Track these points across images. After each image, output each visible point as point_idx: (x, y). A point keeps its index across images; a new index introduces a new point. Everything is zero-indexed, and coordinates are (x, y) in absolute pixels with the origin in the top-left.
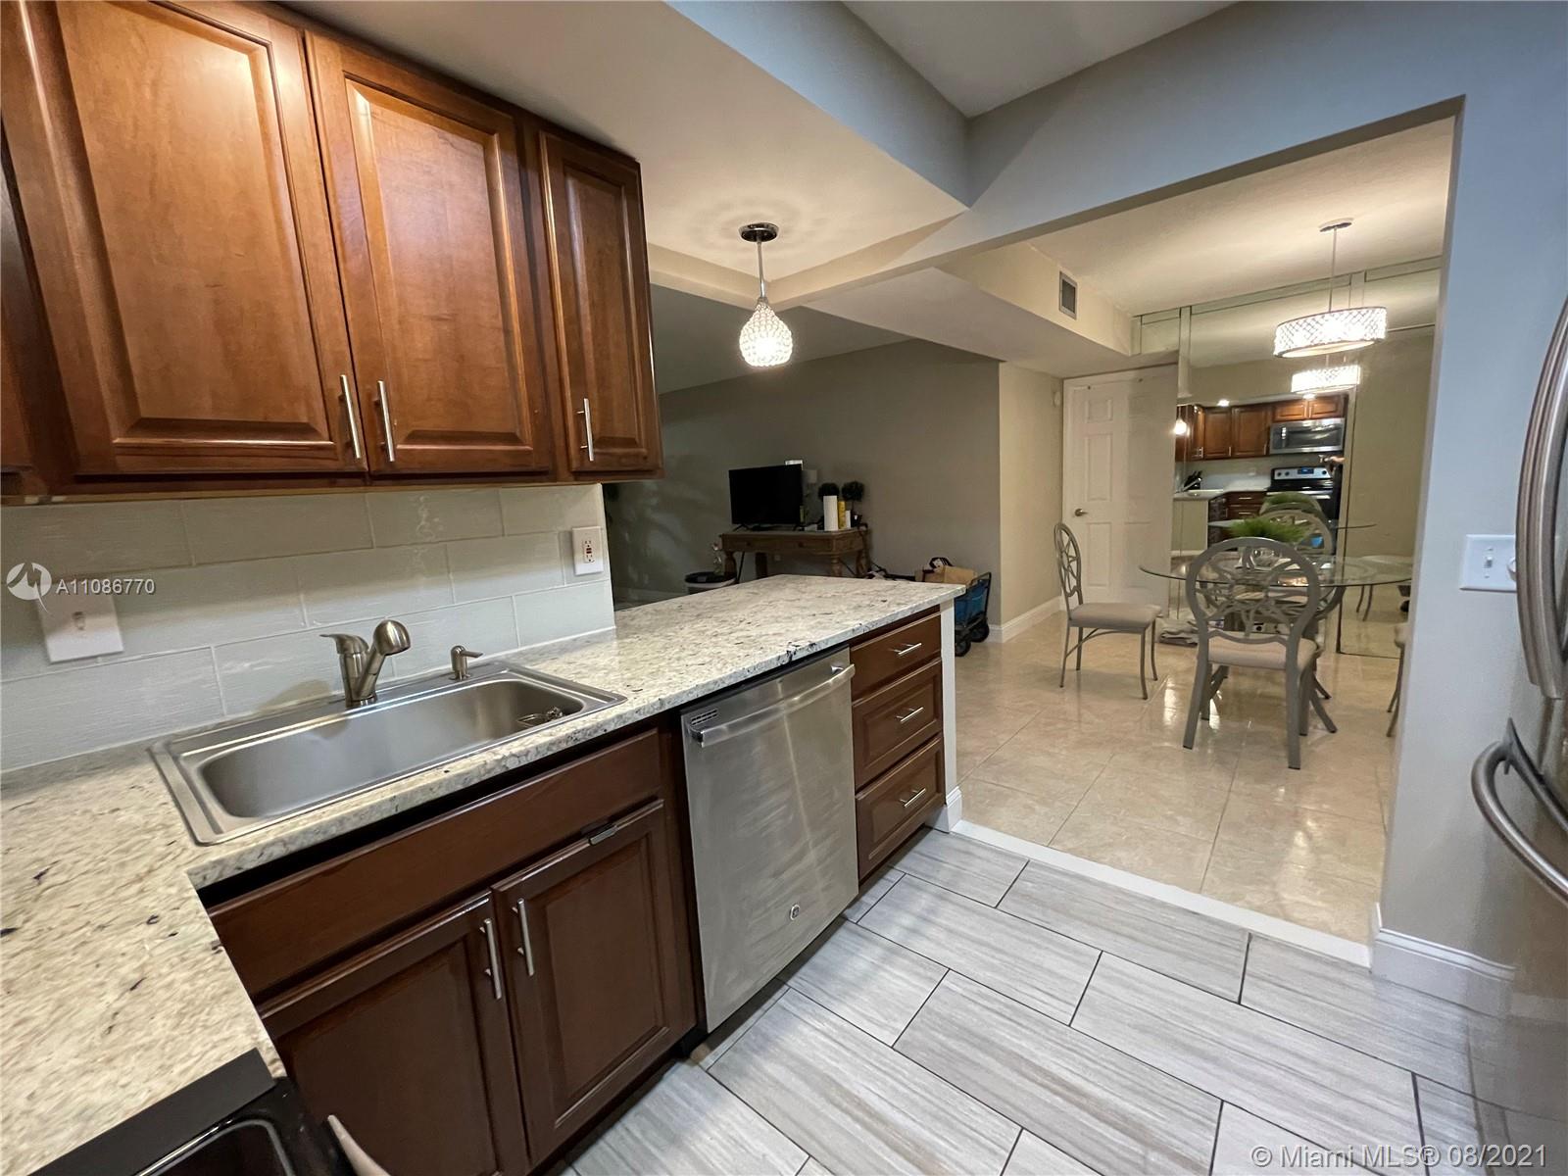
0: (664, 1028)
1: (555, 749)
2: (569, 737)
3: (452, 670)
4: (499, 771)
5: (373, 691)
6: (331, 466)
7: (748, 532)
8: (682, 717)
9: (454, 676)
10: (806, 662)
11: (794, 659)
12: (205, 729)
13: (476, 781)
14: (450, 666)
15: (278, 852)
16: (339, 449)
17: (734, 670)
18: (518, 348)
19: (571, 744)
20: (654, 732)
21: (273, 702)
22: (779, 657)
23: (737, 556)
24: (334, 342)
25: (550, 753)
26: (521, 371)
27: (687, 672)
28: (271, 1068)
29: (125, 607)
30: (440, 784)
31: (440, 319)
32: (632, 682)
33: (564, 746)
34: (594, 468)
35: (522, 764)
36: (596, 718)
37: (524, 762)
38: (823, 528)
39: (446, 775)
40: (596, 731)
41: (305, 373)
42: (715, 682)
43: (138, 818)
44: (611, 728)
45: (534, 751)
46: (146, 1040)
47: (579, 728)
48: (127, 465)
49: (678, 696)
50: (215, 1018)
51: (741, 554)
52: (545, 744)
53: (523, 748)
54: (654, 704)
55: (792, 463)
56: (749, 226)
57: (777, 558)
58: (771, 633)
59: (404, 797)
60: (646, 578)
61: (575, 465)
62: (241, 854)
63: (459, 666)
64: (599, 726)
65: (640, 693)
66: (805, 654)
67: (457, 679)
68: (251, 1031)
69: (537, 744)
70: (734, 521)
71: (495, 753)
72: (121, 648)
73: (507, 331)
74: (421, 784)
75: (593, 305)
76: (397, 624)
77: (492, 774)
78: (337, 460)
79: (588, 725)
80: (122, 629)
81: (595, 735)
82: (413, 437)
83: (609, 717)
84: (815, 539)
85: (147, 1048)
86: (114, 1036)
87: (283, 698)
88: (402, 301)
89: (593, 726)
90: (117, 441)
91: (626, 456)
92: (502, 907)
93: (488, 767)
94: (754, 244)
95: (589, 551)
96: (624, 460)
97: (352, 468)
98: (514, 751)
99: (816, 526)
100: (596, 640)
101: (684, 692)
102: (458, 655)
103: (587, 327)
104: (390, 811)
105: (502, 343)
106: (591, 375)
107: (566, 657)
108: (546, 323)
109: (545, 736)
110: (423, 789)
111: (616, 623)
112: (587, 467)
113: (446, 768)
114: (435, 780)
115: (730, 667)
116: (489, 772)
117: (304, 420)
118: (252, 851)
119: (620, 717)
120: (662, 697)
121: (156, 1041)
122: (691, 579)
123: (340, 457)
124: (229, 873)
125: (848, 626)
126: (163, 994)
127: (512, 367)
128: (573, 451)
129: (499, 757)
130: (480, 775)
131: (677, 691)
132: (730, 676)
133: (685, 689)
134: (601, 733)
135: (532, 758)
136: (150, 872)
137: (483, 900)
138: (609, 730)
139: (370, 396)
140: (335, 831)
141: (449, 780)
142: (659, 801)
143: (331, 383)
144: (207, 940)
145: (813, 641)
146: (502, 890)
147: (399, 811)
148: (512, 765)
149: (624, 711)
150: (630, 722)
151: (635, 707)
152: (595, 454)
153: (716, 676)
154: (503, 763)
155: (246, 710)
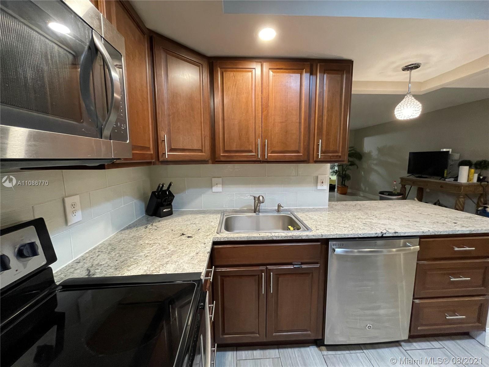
0: (309, 332)
1: (286, 238)
2: (290, 236)
3: (277, 209)
4: (271, 239)
5: (259, 210)
6: (254, 159)
7: (415, 178)
8: (330, 242)
9: (277, 211)
10: (391, 238)
11: (384, 235)
12: (231, 210)
13: (265, 239)
14: (277, 208)
15: (226, 240)
16: (256, 155)
17: (354, 233)
18: (302, 127)
19: (291, 238)
20: (319, 243)
21: (242, 207)
22: (377, 233)
23: (408, 187)
24: (259, 131)
25: (285, 239)
26: (302, 133)
27: (337, 228)
28: (201, 277)
29: (223, 184)
30: (257, 237)
31: (282, 122)
32: (318, 226)
33: (289, 238)
34: (321, 160)
35: (277, 239)
36: (300, 234)
37: (278, 239)
38: (457, 181)
39: (259, 236)
40: (299, 237)
41: (252, 139)
42: (345, 235)
43: (213, 225)
44: (304, 238)
45: (280, 237)
46: (193, 263)
47: (294, 235)
48: (222, 159)
49: (329, 235)
50: (201, 264)
51: (410, 186)
52: (284, 236)
53: (278, 235)
54: (319, 235)
55: (445, 150)
56: (406, 66)
57: (428, 190)
58: (381, 223)
59: (250, 237)
60: (367, 189)
61: (315, 159)
62: (221, 237)
63: (279, 208)
64: (300, 236)
65: (318, 230)
66: (391, 235)
67: (278, 212)
68: (203, 269)
69: (281, 235)
70: (409, 172)
71: (271, 234)
72: (221, 191)
73: (300, 123)
74: (253, 236)
75: (328, 111)
76: (263, 197)
77: (269, 239)
78: (255, 158)
79: (297, 235)
80: (222, 187)
81: (298, 238)
82: (272, 152)
83: (304, 234)
84: (452, 185)
85: (193, 264)
86: (191, 260)
87: (244, 207)
88: (274, 120)
89: (298, 236)
90: (221, 154)
91: (333, 156)
92: (268, 272)
93: (269, 237)
94: (408, 72)
95: (322, 183)
96: (332, 157)
97: (258, 160)
98: (276, 235)
99: (453, 179)
100: (319, 210)
101: (331, 235)
102: (279, 206)
103: (325, 118)
104: (246, 239)
105: (298, 127)
106: (324, 132)
107: (307, 213)
108: (312, 118)
109: (285, 234)
110: (254, 237)
111: (329, 206)
112: (318, 160)
113: (260, 234)
114: (257, 236)
115: (353, 231)
116: (269, 238)
117: (251, 149)
118: (222, 237)
119: (307, 235)
120: (323, 234)
121: (194, 263)
122: (382, 193)
123: (256, 157)
124: (219, 240)
125: (421, 229)
126: (199, 257)
127: (300, 132)
128: (315, 155)
129: (272, 235)
130: (266, 238)
131: (329, 234)
132: (351, 234)
133: (332, 233)
134: (300, 238)
135: (280, 239)
136: (209, 235)
137: (263, 268)
138: (303, 238)
139: (264, 143)
140: (236, 239)
141: (259, 237)
142: (318, 265)
143: (257, 141)
144: (208, 251)
145: (397, 231)
146: (269, 268)
147: (248, 240)
148: (275, 238)
149: (309, 234)
150: (310, 238)
151: (313, 234)
152: (321, 156)
153: (346, 232)
154: (272, 237)
155: (238, 208)
